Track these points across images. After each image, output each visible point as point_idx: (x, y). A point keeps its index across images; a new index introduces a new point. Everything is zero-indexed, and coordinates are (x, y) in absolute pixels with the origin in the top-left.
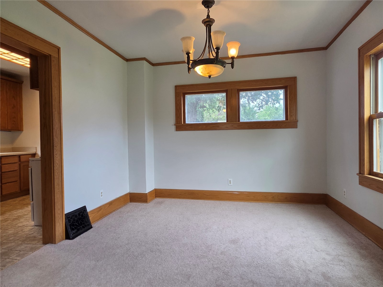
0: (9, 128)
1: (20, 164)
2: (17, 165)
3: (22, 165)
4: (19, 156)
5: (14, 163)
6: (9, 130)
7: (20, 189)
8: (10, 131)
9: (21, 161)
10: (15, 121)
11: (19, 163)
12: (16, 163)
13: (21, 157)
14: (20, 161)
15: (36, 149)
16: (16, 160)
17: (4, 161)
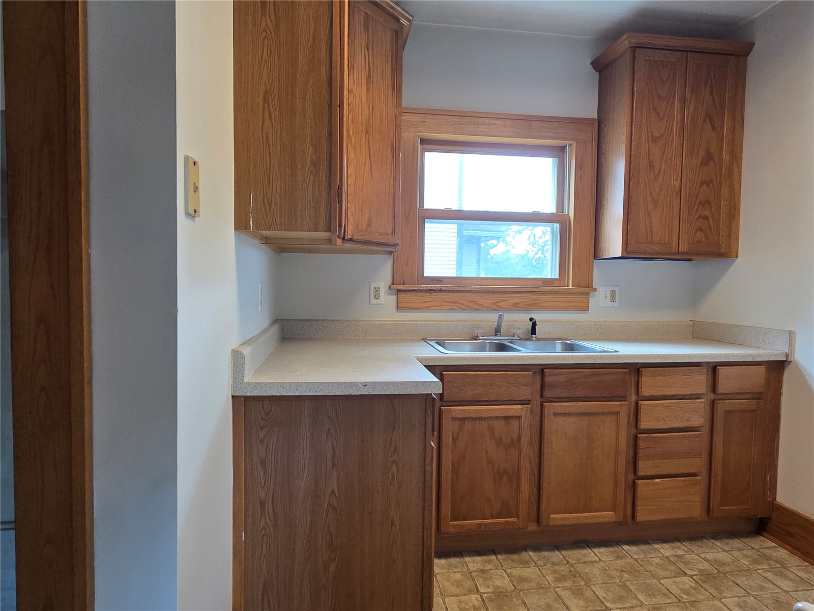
0: (683, 247)
1: (713, 404)
2: (701, 405)
3: (721, 407)
4: (714, 368)
5: (691, 397)
6: (682, 253)
7: (709, 511)
8: (685, 257)
9: (720, 391)
10: (706, 218)
11: (712, 396)
12: (697, 397)
13: (722, 371)
14: (714, 387)
15: (791, 340)
16: (699, 383)
17: (649, 384)
